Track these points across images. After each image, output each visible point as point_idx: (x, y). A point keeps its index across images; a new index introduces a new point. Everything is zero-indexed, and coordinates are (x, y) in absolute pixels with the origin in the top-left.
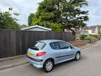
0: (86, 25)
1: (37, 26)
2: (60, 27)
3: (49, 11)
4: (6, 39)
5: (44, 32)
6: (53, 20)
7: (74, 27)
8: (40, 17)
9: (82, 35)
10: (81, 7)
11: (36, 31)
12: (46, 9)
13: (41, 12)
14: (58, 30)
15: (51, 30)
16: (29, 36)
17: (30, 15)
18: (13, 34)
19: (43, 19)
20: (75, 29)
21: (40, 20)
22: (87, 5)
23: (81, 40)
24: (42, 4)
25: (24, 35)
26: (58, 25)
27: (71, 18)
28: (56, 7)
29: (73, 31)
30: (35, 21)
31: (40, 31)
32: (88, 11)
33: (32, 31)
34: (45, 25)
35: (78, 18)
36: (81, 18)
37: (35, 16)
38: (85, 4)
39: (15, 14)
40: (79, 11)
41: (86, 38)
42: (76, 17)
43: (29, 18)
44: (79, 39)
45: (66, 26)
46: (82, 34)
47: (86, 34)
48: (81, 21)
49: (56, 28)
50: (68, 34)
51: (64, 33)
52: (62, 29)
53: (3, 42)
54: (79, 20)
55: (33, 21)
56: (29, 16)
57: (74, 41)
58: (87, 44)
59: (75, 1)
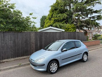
0: (99, 24)
1: (50, 27)
2: (72, 27)
3: (61, 12)
4: (27, 40)
5: (58, 32)
6: (65, 21)
7: (87, 27)
8: (53, 19)
9: (94, 35)
10: (94, 6)
11: (51, 32)
12: (58, 10)
13: (53, 14)
14: (70, 30)
15: (64, 30)
16: (45, 37)
17: (42, 17)
18: (33, 35)
19: (55, 21)
20: (87, 29)
21: (52, 21)
22: (100, 3)
23: (94, 40)
24: (54, 6)
25: (41, 36)
26: (70, 25)
27: (83, 18)
28: (67, 8)
29: (86, 31)
30: (48, 23)
31: (54, 32)
32: (101, 10)
33: (47, 32)
34: (59, 26)
35: (90, 18)
36: (93, 17)
37: (47, 19)
38: (97, 3)
39: (33, 18)
40: (91, 10)
41: (99, 38)
42: (88, 17)
43: (41, 20)
44: (92, 39)
45: (79, 26)
46: (94, 33)
47: (98, 34)
48: (94, 21)
49: (69, 29)
50: (81, 34)
51: (77, 33)
52: (74, 30)
53: (25, 42)
54: (92, 19)
55: (45, 23)
56: (41, 19)
57: (87, 41)
58: (100, 44)
59: (88, 0)
